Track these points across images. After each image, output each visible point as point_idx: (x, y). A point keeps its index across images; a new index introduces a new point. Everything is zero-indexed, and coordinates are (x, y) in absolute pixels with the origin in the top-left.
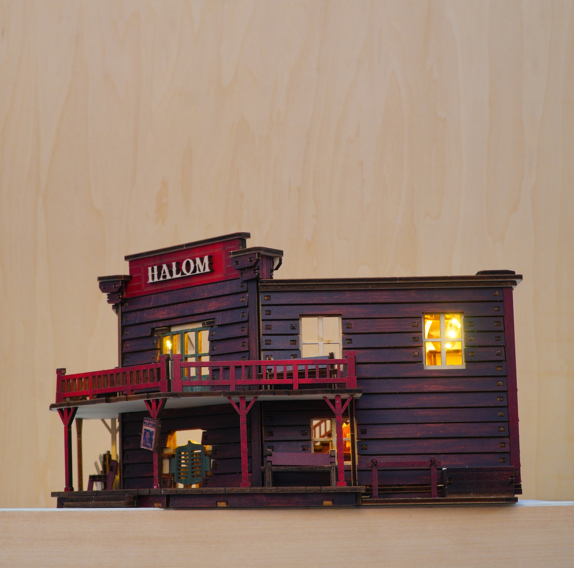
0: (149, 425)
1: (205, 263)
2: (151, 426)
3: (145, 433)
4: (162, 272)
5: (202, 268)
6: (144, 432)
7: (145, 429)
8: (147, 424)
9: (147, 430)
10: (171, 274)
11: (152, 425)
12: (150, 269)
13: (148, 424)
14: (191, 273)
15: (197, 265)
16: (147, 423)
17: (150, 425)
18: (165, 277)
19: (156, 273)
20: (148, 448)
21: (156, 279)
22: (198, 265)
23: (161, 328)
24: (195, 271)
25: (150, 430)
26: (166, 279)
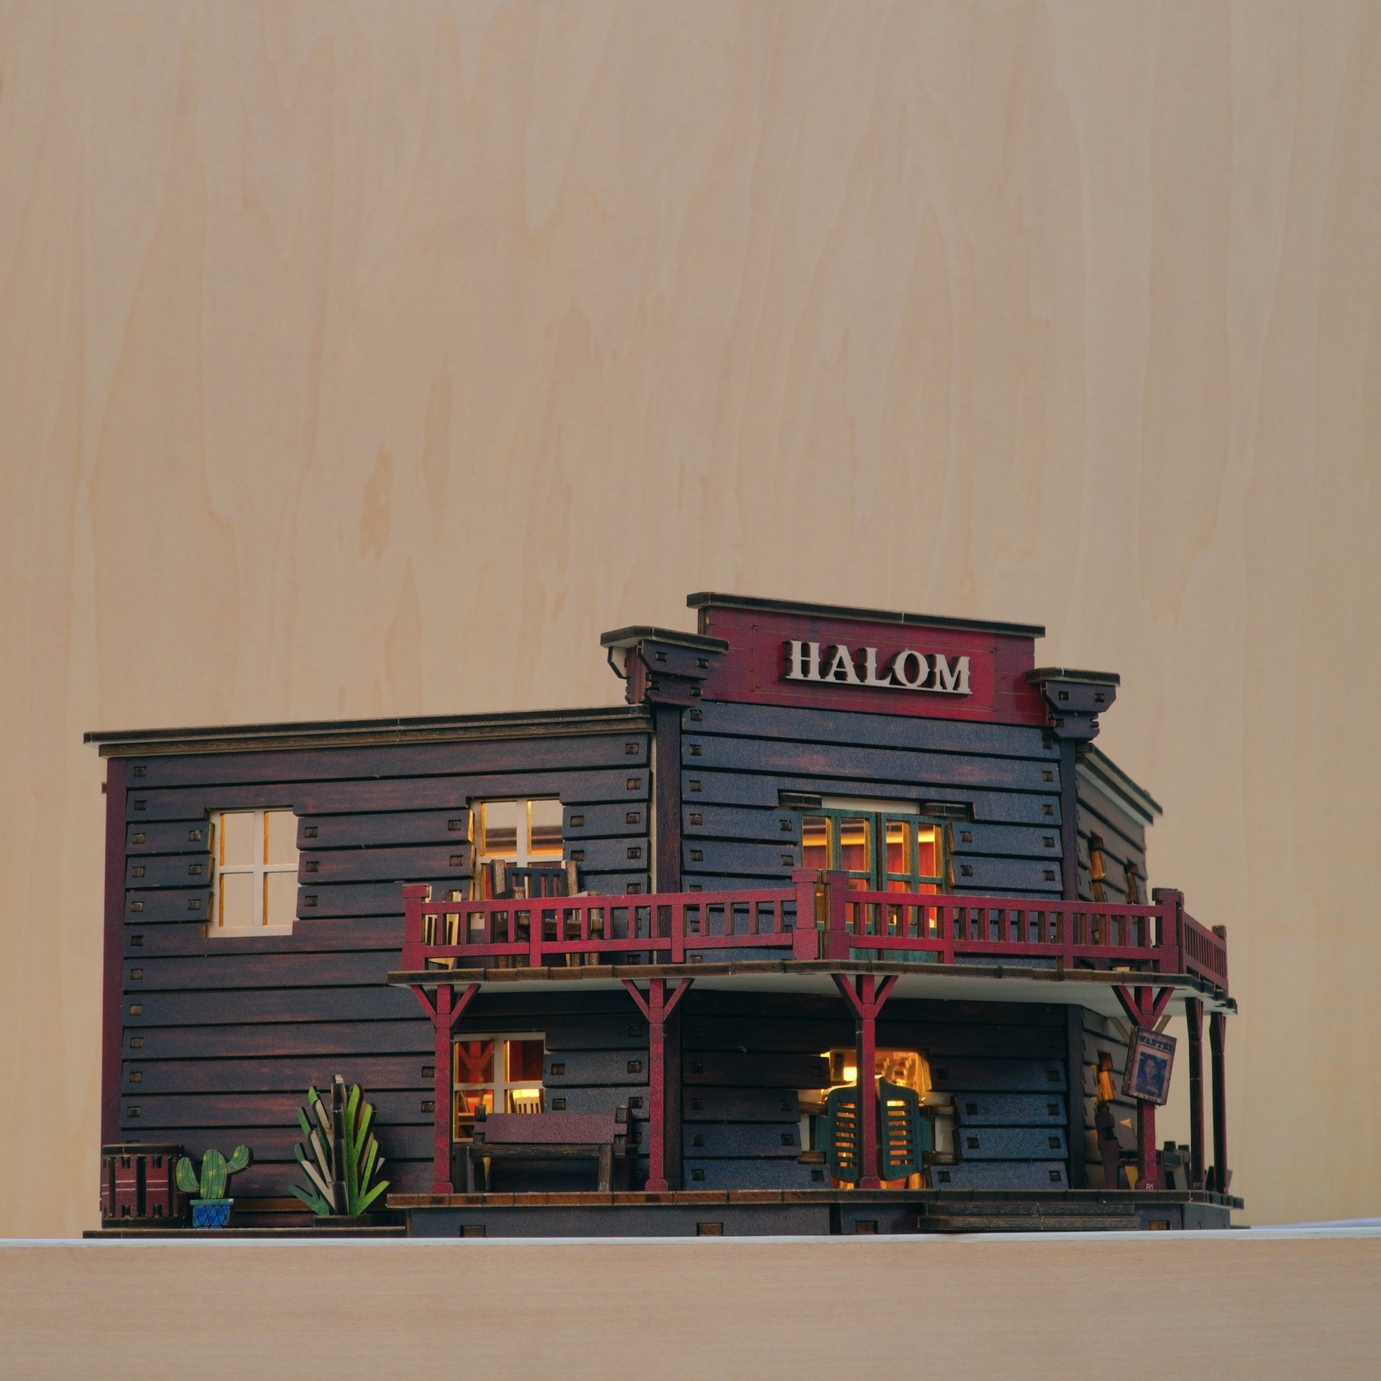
0: (1155, 1045)
1: (960, 672)
2: (1159, 1047)
3: (1143, 1063)
4: (835, 662)
5: (949, 682)
6: (1141, 1060)
7: (1142, 1054)
8: (1148, 1042)
9: (1146, 1057)
10: (861, 671)
11: (1162, 1046)
12: (797, 646)
13: (1151, 1042)
14: (918, 686)
15: (937, 670)
16: (1148, 1039)
17: (1157, 1045)
18: (841, 675)
19: (815, 660)
20: (1152, 1097)
21: (814, 675)
22: (941, 672)
23: (807, 795)
24: (930, 681)
25: (1157, 1056)
26: (845, 682)
